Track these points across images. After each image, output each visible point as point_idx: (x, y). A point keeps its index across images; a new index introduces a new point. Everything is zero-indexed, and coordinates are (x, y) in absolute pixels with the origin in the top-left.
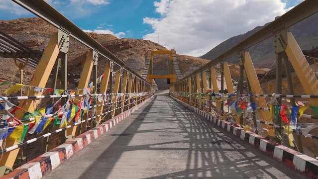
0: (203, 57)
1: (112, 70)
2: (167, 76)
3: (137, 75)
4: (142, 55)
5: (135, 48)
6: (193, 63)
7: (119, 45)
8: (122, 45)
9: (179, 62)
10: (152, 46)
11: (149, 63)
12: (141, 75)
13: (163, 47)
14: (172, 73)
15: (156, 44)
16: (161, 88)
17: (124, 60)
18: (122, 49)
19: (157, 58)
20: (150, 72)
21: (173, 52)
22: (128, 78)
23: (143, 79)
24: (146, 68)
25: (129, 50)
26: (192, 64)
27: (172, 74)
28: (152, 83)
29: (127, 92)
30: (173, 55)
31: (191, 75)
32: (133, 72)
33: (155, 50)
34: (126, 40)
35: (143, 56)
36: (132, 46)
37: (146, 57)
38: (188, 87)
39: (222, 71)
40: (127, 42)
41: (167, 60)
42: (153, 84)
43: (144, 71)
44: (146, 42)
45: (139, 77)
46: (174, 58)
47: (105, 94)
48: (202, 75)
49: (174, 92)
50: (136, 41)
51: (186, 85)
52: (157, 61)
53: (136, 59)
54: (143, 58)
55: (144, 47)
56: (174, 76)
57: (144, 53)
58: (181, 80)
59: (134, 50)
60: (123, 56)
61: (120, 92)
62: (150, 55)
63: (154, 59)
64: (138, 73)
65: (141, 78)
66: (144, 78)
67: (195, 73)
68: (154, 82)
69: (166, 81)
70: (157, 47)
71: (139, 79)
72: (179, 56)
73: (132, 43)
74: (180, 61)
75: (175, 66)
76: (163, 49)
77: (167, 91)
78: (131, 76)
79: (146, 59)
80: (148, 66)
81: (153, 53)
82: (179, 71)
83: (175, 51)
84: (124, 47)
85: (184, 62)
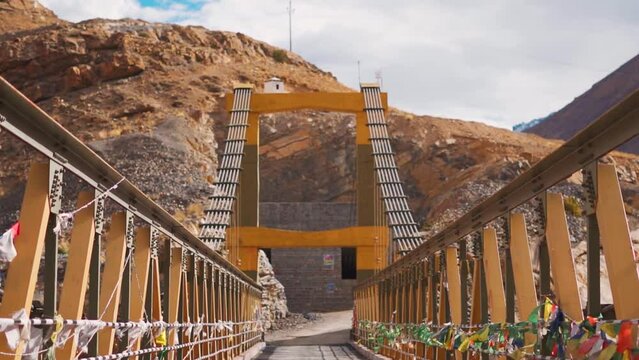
0: (543, 128)
1: (58, 203)
2: (338, 237)
3: (174, 228)
4: (196, 116)
5: (158, 78)
6: (483, 158)
7: (72, 60)
8: (84, 59)
9: (406, 157)
10: (252, 65)
11: (237, 162)
12: (195, 232)
13: (316, 70)
14: (367, 221)
15: (279, 56)
16: (304, 302)
17: (96, 144)
18: (87, 83)
19: (285, 133)
20: (243, 215)
21: (371, 101)
22: (127, 244)
23: (206, 251)
24: (218, 192)
25: (126, 88)
26: (481, 168)
27: (370, 223)
28: (253, 274)
29: (123, 316)
30: (372, 117)
31: (456, 228)
32: (156, 215)
33: (270, 88)
34: (107, 30)
35: (205, 118)
36: (142, 64)
37: (221, 127)
38: (445, 293)
39: (590, 211)
40: (115, 43)
41: (340, 141)
42: (260, 281)
43: (212, 205)
44: (219, 40)
45: (187, 238)
46: (375, 132)
47: (25, 320)
48: (506, 227)
49: (372, 325)
50: (164, 38)
51: (436, 279)
52: (286, 149)
53: (166, 141)
54: (205, 132)
55: (210, 71)
56: (379, 234)
57: (212, 103)
58: (411, 255)
59: (151, 89)
60: (94, 123)
61: (90, 313)
62: (243, 119)
63: (267, 138)
64: (178, 218)
65: (196, 244)
66: (211, 245)
67: (478, 216)
68: (268, 267)
69: (331, 262)
70: (285, 69)
71: (186, 248)
72: (403, 122)
73: (141, 46)
74: (410, 147)
75: (383, 177)
76: (315, 82)
77: (342, 321)
78: (143, 234)
79: (221, 141)
80: (235, 177)
81: (260, 105)
82: (404, 205)
83: (384, 96)
84: (97, 72)
85: (435, 153)
